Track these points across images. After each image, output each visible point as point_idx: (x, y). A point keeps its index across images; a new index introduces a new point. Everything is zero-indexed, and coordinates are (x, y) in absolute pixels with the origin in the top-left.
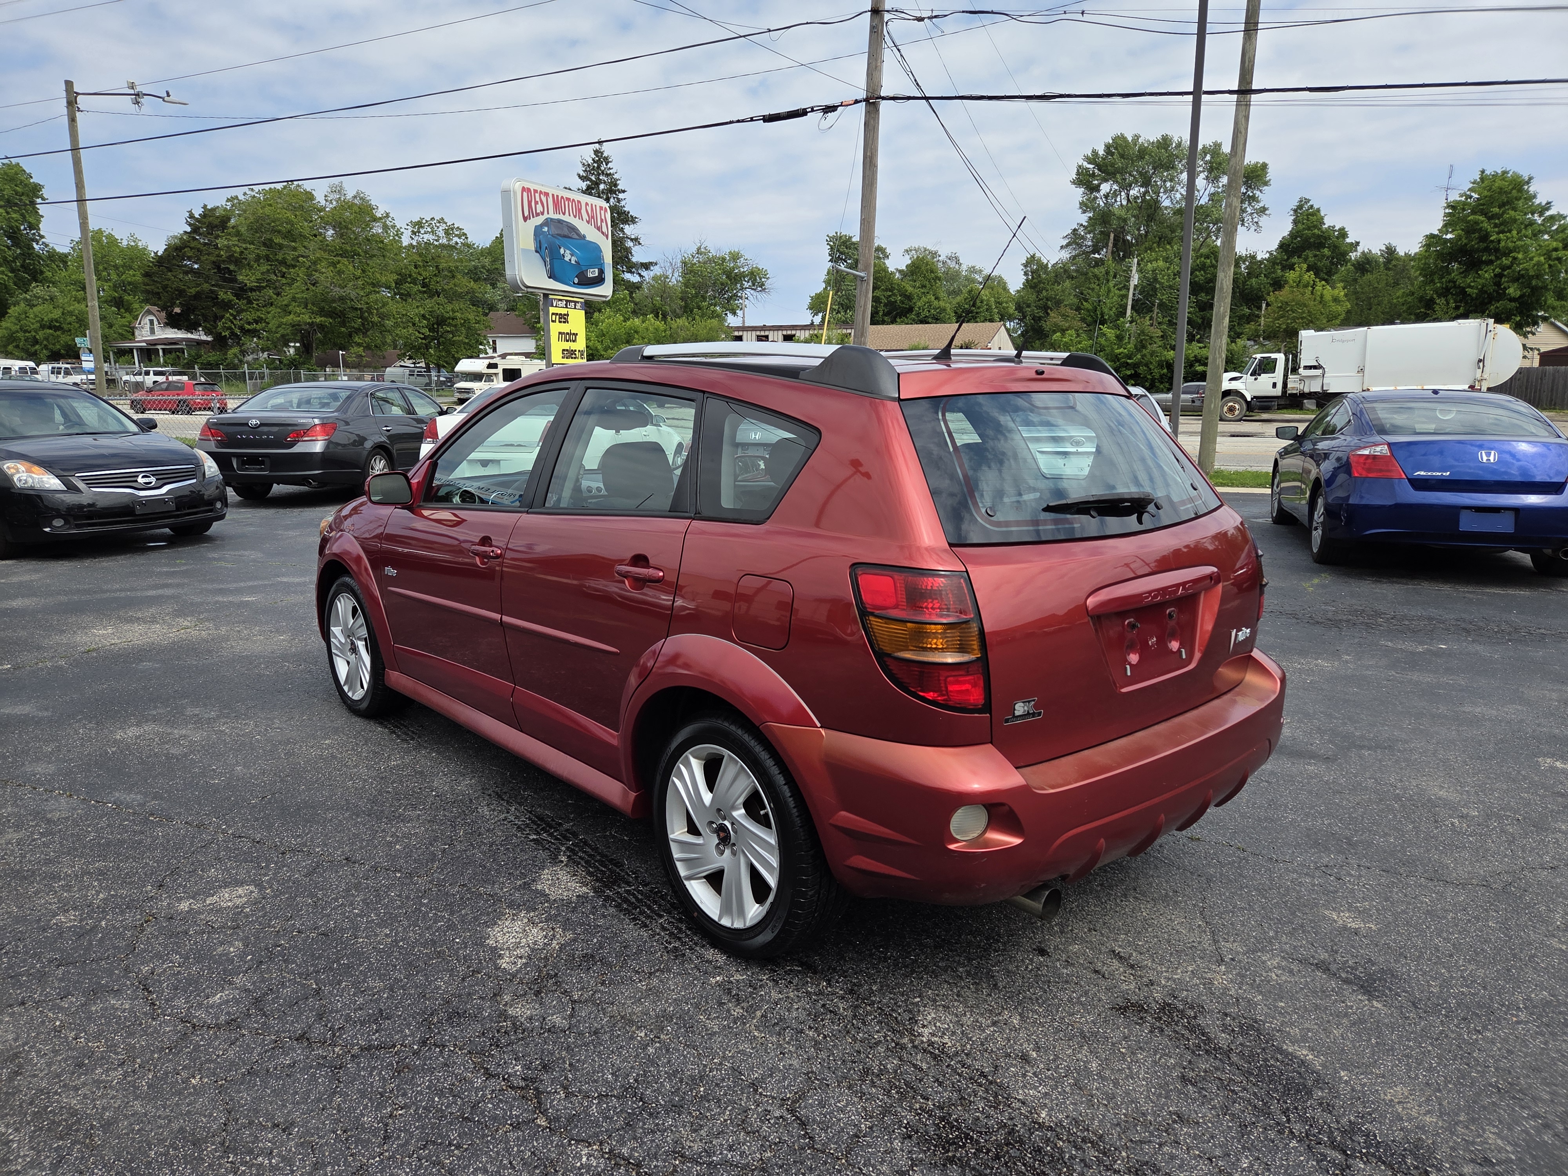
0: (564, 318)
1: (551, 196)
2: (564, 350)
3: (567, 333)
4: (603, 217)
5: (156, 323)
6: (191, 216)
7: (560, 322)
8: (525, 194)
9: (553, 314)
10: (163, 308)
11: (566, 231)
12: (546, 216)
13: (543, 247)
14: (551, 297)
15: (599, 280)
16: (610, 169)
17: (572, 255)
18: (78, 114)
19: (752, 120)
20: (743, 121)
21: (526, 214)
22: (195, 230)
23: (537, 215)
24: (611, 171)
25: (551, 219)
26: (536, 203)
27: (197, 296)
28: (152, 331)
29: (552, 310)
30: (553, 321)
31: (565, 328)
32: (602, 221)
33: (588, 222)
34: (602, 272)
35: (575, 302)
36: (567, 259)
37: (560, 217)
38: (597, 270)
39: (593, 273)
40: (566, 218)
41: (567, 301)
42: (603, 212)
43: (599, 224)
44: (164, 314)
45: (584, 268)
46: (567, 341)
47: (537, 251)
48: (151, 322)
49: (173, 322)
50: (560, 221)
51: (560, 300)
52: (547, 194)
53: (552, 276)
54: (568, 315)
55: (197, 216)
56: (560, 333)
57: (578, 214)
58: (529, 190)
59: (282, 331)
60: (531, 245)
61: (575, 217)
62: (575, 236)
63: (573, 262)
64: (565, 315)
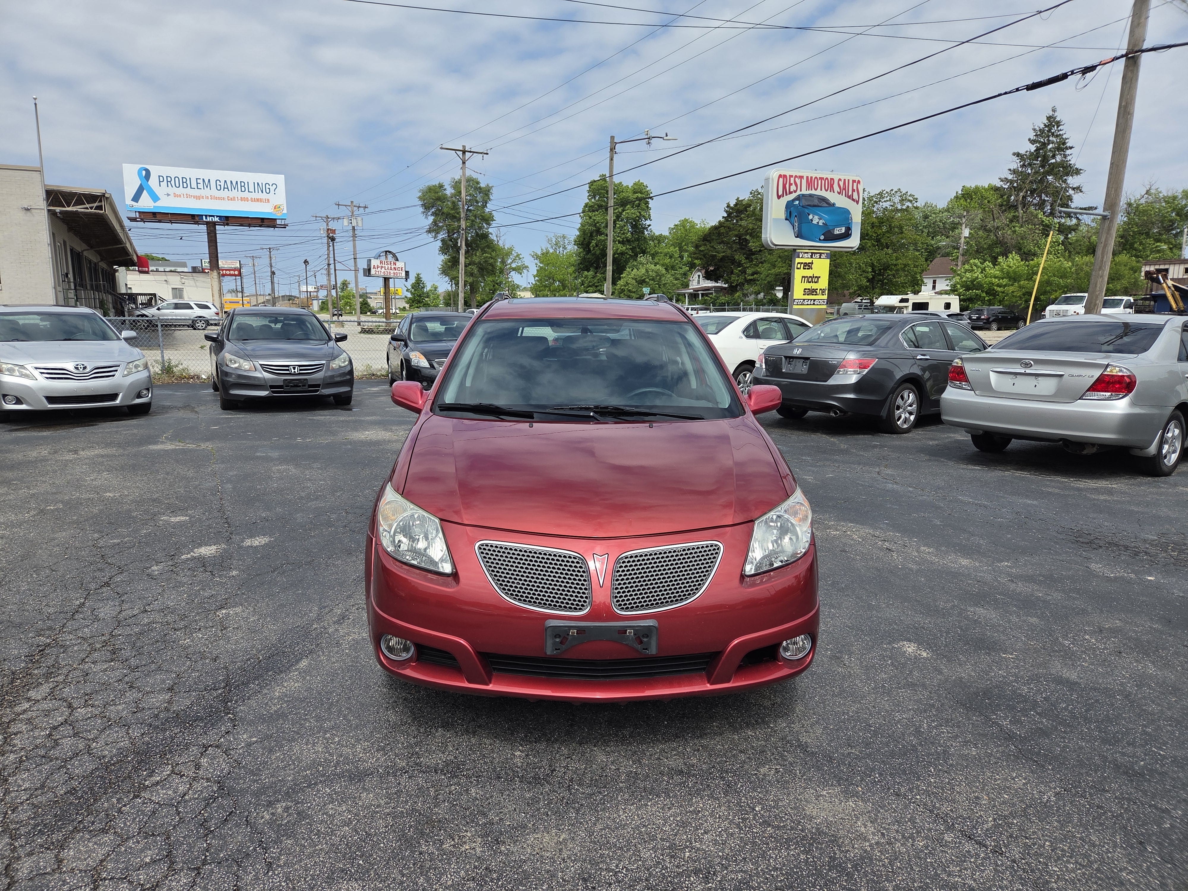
0: (808, 266)
1: (805, 178)
2: (805, 289)
3: (810, 277)
4: (855, 188)
5: (701, 277)
6: (728, 206)
7: (804, 269)
8: (781, 180)
9: (798, 263)
10: (704, 268)
11: (816, 202)
12: (798, 193)
13: (793, 215)
14: (798, 251)
15: (847, 235)
16: (1061, 130)
17: (820, 219)
18: (615, 156)
19: (1017, 90)
20: (1010, 92)
21: (780, 193)
22: (729, 214)
23: (790, 193)
24: (1061, 132)
25: (803, 195)
26: (790, 184)
27: (722, 259)
28: (699, 282)
29: (798, 260)
30: (798, 268)
31: (808, 273)
32: (853, 190)
33: (839, 193)
34: (849, 229)
35: (821, 254)
36: (815, 222)
37: (813, 192)
38: (844, 229)
39: (840, 230)
40: (818, 192)
41: (812, 253)
42: (855, 184)
43: (850, 193)
44: (703, 271)
45: (831, 228)
46: (810, 282)
47: (786, 219)
48: (699, 276)
49: (708, 276)
50: (811, 196)
51: (807, 253)
52: (801, 177)
53: (799, 235)
54: (812, 263)
55: (732, 205)
56: (803, 277)
57: (830, 187)
58: (785, 176)
59: (768, 279)
60: (783, 215)
61: (826, 191)
62: (825, 205)
63: (820, 224)
64: (809, 263)
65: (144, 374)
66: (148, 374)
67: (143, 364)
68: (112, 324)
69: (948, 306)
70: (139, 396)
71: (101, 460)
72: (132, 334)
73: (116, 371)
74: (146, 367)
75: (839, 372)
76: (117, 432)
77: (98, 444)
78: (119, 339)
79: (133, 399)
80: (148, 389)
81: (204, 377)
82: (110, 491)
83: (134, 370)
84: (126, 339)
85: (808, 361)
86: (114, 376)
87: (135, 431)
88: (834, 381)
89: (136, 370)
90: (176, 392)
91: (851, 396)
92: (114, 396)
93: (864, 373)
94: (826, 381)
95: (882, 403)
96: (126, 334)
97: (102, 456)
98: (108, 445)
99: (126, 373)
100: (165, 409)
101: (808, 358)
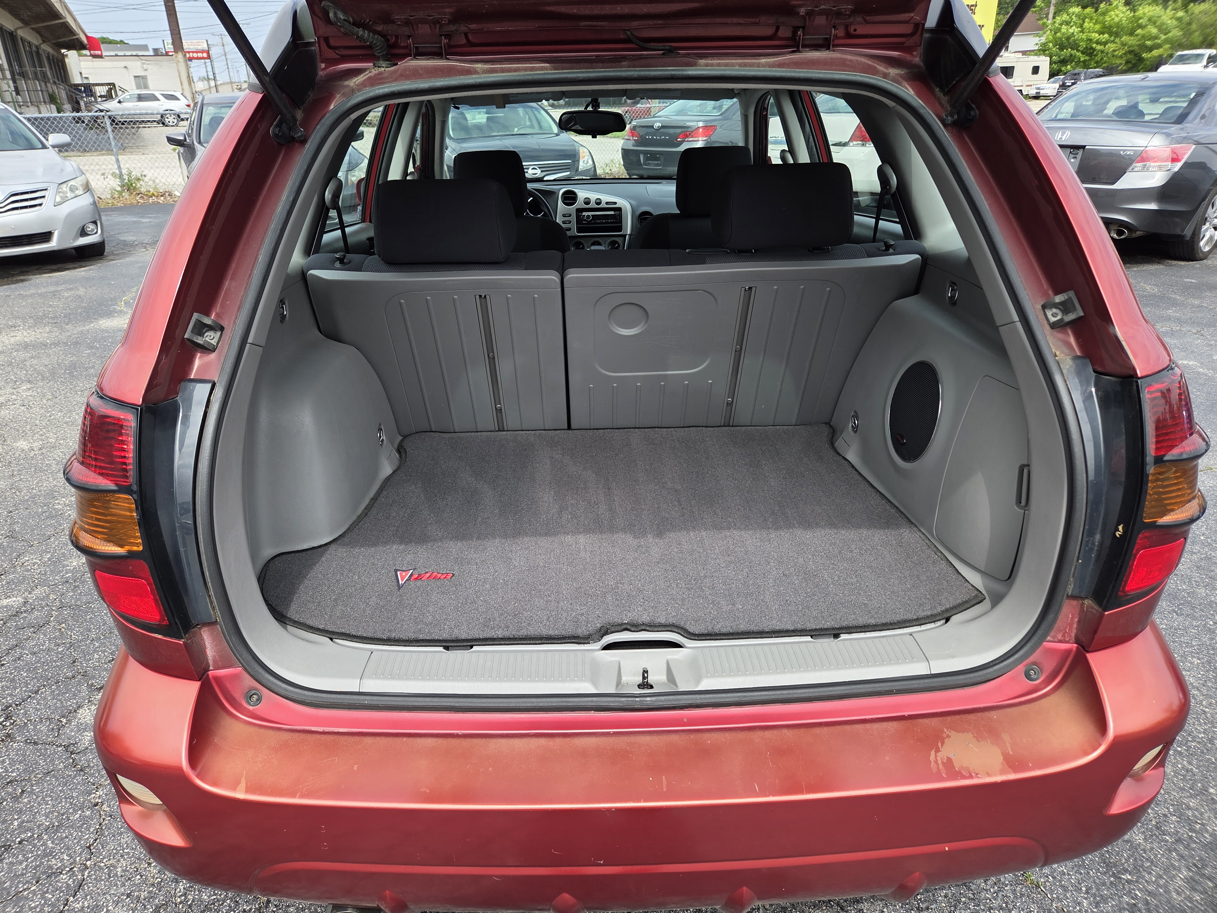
54: (976, 5)
64: (972, 6)
65: (85, 201)
66: (91, 200)
67: (82, 185)
68: (33, 124)
69: (1036, 70)
70: (83, 233)
71: (23, 355)
72: (62, 138)
73: (44, 197)
74: (87, 188)
75: (1133, 169)
76: (54, 294)
77: (24, 319)
78: (44, 147)
79: (75, 238)
80: (95, 222)
81: (178, 194)
82: (24, 436)
83: (70, 195)
84: (54, 147)
85: (1080, 152)
86: (40, 205)
87: (81, 291)
88: (1125, 183)
89: (73, 195)
90: (142, 217)
91: (1153, 206)
92: (46, 236)
93: (1176, 169)
94: (1113, 183)
95: (1187, 216)
96: (55, 138)
97: (26, 346)
98: (38, 321)
99: (58, 199)
100: (128, 248)
101: (1083, 147)
